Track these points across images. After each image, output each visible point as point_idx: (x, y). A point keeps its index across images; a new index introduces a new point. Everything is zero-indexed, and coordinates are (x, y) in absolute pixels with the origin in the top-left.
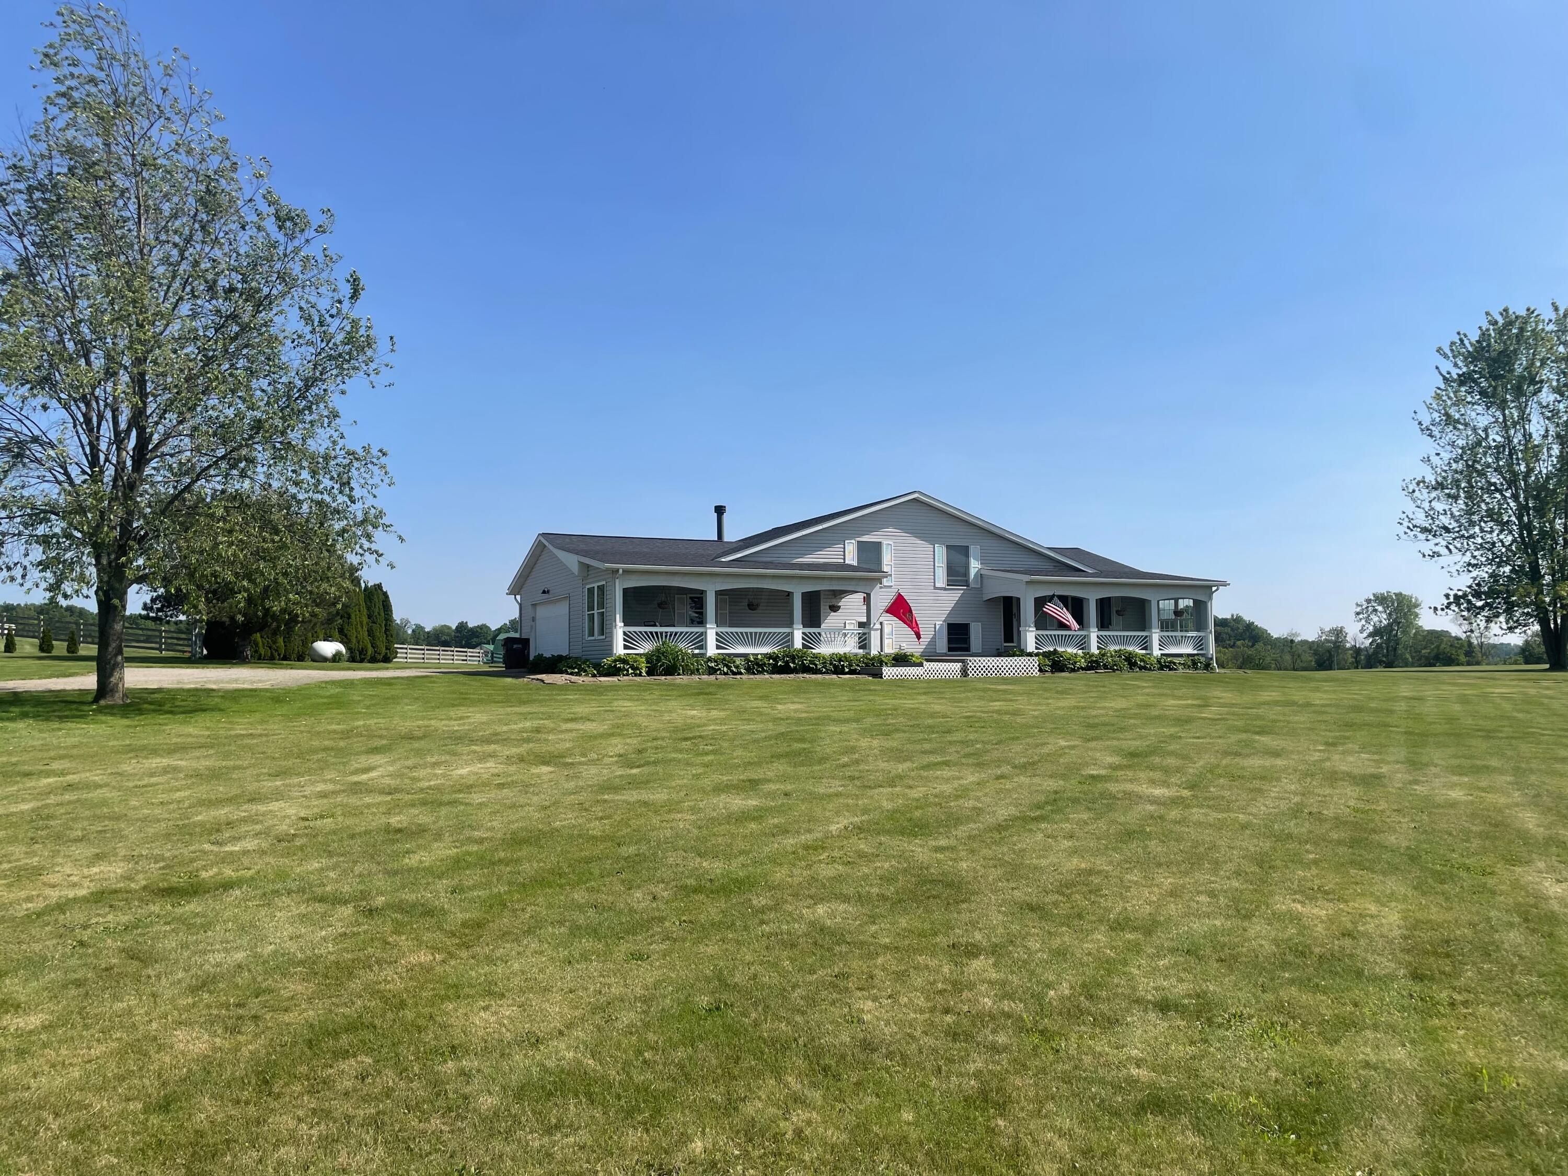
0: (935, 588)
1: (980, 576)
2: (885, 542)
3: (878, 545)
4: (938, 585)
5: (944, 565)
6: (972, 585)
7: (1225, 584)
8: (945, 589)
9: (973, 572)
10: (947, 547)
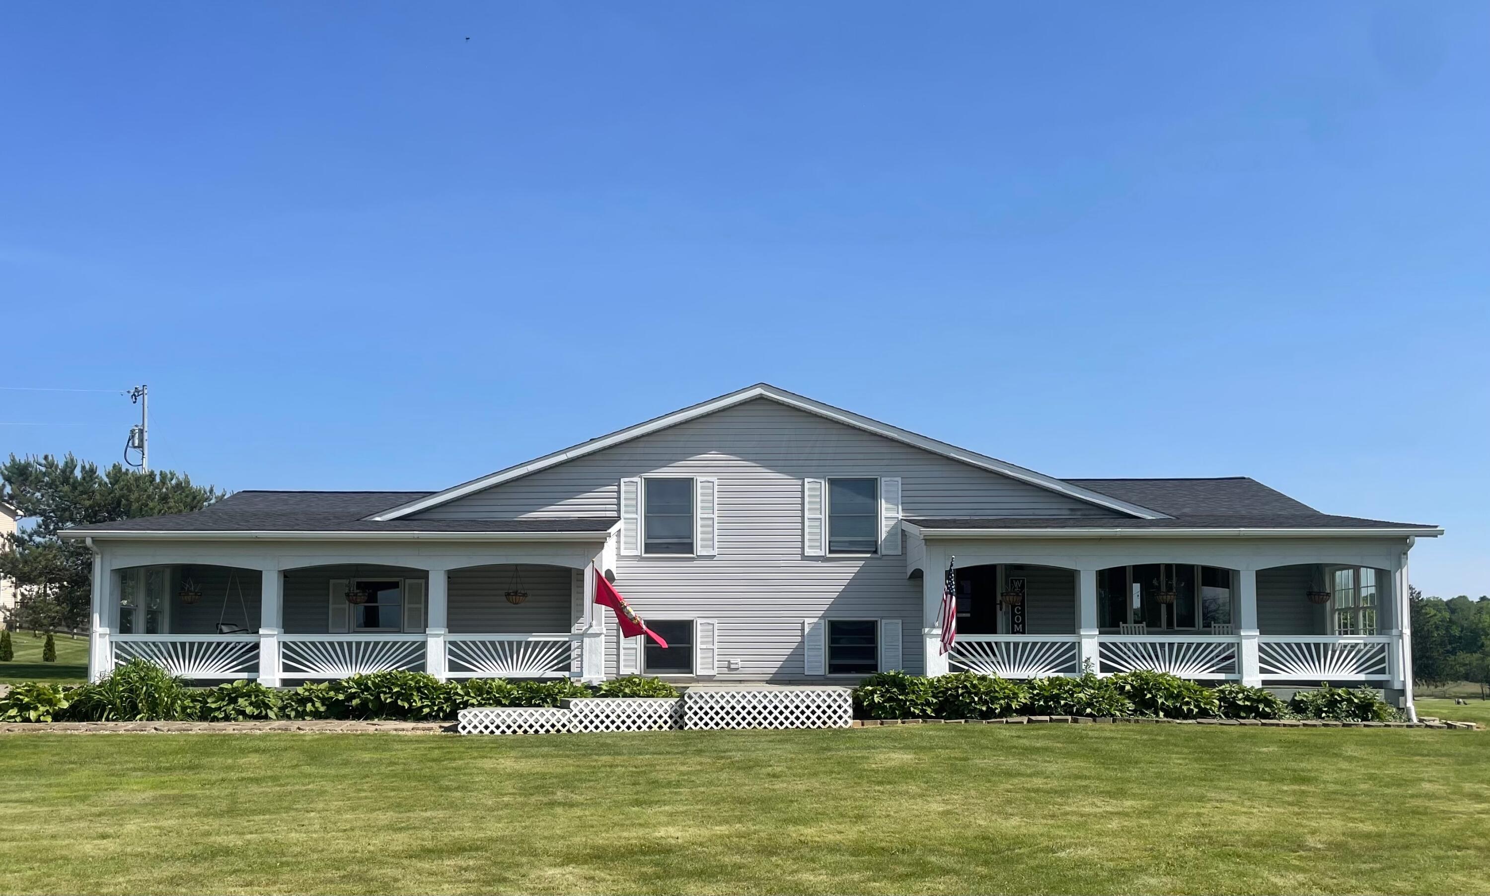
0: (804, 558)
1: (901, 535)
2: (700, 479)
3: (685, 487)
4: (808, 552)
5: (824, 516)
6: (882, 550)
7: (1432, 532)
8: (824, 559)
9: (884, 528)
10: (832, 482)
